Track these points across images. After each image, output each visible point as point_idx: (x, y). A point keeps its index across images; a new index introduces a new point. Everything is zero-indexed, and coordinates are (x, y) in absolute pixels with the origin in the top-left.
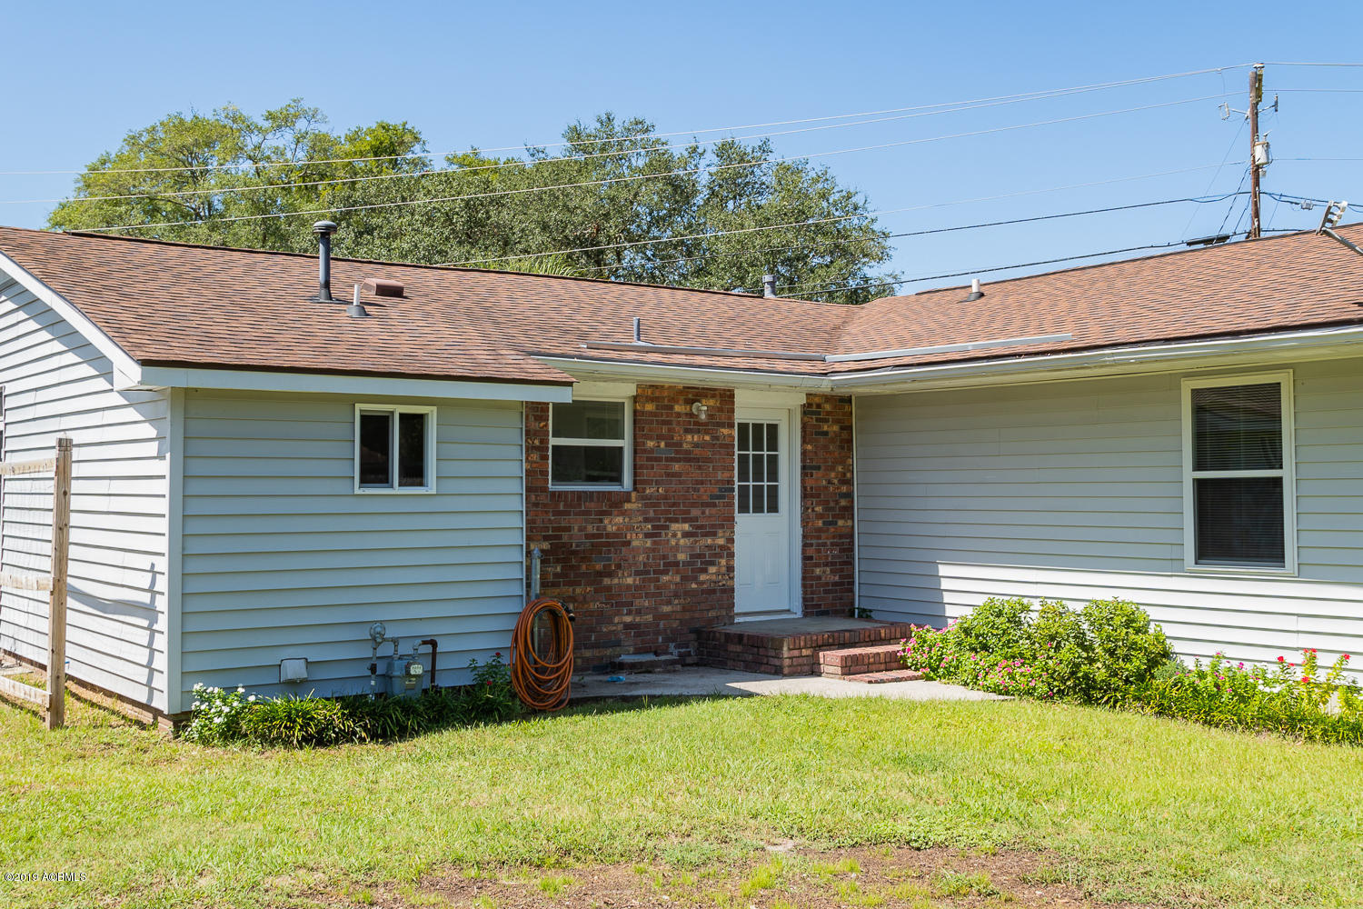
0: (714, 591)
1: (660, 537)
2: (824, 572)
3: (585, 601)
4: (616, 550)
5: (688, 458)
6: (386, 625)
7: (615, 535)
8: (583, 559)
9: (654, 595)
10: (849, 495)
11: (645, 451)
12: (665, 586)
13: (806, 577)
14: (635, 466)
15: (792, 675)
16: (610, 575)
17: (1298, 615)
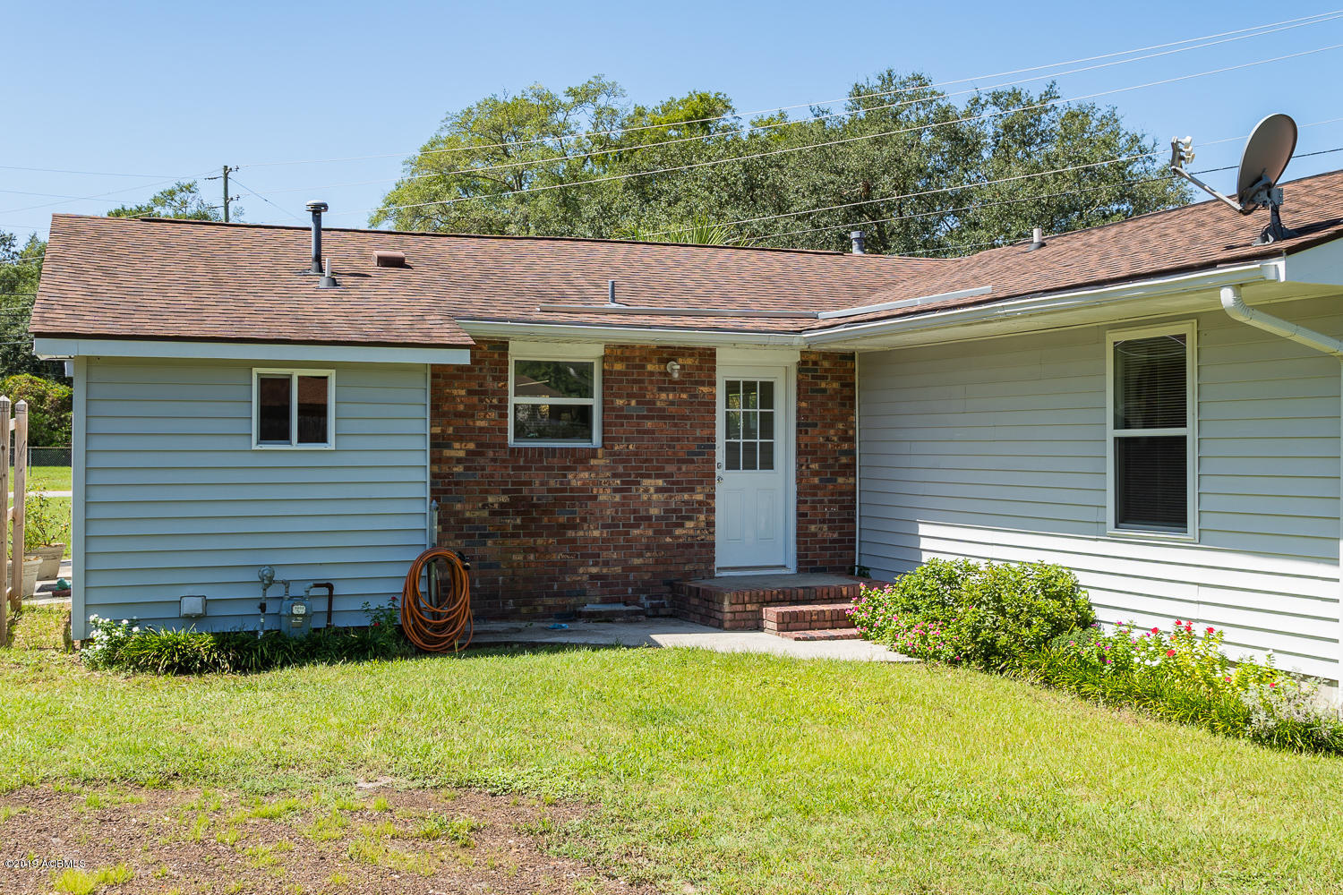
0: (691, 546)
1: (631, 492)
2: (821, 529)
3: (547, 551)
4: (582, 504)
5: (662, 416)
6: (275, 569)
7: (580, 490)
8: (545, 512)
9: (623, 547)
10: (851, 453)
11: (614, 409)
12: (636, 539)
13: (801, 533)
14: (604, 424)
15: (734, 629)
16: (575, 527)
17: (1199, 584)
